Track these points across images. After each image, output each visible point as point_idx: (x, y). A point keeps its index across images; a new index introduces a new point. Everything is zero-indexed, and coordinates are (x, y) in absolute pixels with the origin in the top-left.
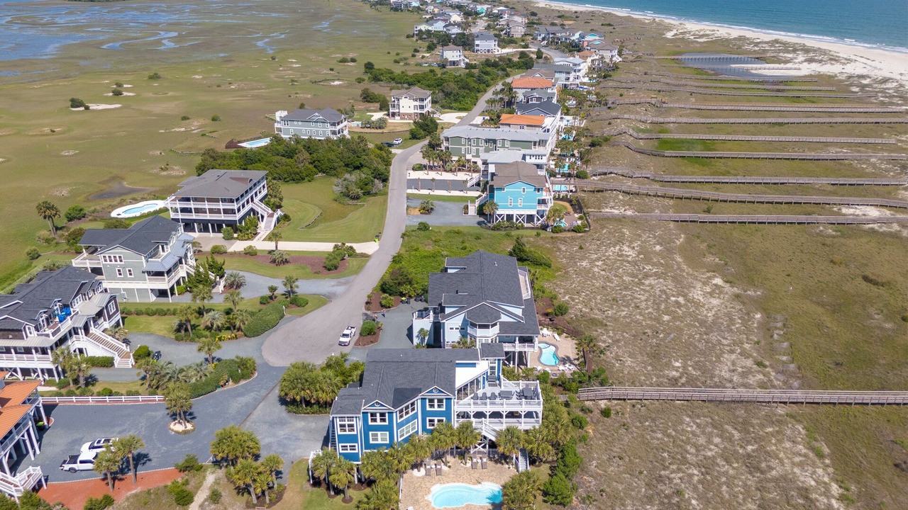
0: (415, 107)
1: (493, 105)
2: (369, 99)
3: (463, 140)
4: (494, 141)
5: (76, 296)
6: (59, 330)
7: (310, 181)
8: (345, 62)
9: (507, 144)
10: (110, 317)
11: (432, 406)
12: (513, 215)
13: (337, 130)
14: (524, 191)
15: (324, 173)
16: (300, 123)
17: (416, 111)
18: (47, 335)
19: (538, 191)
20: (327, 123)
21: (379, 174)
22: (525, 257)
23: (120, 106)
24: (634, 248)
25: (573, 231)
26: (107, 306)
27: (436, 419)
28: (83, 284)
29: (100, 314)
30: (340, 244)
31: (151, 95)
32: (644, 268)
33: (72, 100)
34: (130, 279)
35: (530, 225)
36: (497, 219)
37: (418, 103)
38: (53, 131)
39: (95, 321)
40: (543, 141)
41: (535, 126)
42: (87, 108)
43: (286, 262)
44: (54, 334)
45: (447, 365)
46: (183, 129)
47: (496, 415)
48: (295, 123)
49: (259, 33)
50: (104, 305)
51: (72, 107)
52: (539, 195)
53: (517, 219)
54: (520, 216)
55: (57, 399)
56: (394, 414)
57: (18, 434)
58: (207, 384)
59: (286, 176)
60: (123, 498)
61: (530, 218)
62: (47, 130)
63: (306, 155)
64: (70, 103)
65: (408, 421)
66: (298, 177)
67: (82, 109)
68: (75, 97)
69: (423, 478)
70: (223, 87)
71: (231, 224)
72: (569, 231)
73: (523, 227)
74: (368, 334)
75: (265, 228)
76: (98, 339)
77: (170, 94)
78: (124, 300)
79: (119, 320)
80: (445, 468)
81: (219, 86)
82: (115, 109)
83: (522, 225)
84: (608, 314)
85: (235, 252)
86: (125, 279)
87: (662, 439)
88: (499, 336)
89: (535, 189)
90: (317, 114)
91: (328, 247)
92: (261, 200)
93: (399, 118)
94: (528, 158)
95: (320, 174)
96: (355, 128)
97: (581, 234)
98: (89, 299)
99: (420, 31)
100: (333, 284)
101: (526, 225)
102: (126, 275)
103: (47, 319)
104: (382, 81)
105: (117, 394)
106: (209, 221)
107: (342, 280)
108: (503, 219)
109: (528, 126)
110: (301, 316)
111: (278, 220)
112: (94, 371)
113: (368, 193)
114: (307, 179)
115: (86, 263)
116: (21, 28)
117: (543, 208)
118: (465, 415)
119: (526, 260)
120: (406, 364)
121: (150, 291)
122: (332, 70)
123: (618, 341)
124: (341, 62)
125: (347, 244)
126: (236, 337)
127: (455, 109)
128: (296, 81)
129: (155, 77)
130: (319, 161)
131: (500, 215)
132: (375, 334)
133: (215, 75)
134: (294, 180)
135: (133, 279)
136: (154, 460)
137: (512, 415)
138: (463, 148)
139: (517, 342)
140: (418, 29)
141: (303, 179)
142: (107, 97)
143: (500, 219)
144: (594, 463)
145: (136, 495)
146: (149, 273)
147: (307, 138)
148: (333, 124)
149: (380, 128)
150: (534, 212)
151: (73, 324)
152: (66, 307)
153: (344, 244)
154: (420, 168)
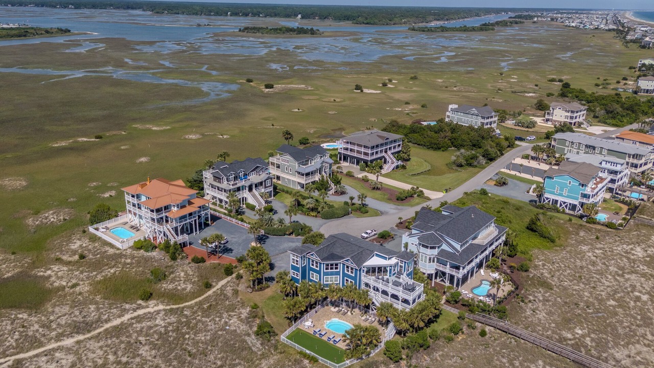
0: (566, 117)
1: (643, 125)
2: (540, 108)
3: (568, 143)
4: (594, 148)
5: (252, 171)
6: (236, 184)
7: (443, 151)
8: (553, 81)
9: (605, 152)
10: (266, 187)
11: (348, 271)
12: (558, 201)
13: (485, 122)
14: (570, 184)
15: (456, 147)
16: (462, 114)
17: (566, 120)
18: (230, 185)
19: (582, 186)
20: (479, 116)
21: (487, 154)
22: (535, 229)
23: (380, 92)
24: (646, 251)
25: (606, 226)
26: (265, 181)
27: (350, 280)
28: (258, 167)
29: (261, 184)
30: (415, 187)
31: (403, 88)
32: (638, 267)
33: (357, 86)
34: (290, 174)
35: (571, 212)
36: (544, 201)
37: (569, 114)
38: (335, 100)
39: (256, 186)
40: (640, 155)
41: (647, 144)
42: (362, 91)
43: (378, 189)
44: (233, 185)
45: (369, 252)
46: (400, 109)
47: (385, 293)
48: (459, 113)
49: (510, 57)
50: (263, 180)
51: (356, 89)
52: (582, 190)
53: (561, 205)
54: (564, 203)
55: (223, 216)
56: (322, 265)
57: (189, 219)
58: (280, 230)
59: (428, 144)
60: (209, 262)
61: (573, 207)
62: (332, 99)
63: (449, 134)
64: (355, 87)
65: (332, 274)
66: (436, 146)
67: (360, 91)
68: (359, 84)
69: (333, 312)
70: (449, 89)
71: (366, 162)
72: (602, 225)
73: (564, 212)
74: (381, 238)
75: (387, 168)
76: (254, 196)
77: (414, 89)
78: (286, 185)
79: (271, 191)
80: (349, 313)
81: (446, 87)
82: (376, 93)
83: (564, 210)
84: (564, 283)
85: (358, 178)
86: (288, 173)
87: (504, 364)
88: (437, 258)
89: (580, 184)
90: (474, 109)
91: (407, 187)
92: (392, 154)
93: (551, 123)
94: (604, 163)
95: (453, 148)
96: (510, 124)
97: (610, 230)
98: (259, 175)
99: (644, 65)
100: (392, 207)
101: (567, 211)
102: (288, 171)
103: (235, 177)
104: (567, 97)
105: (245, 222)
106: (355, 157)
107: (399, 207)
108: (549, 201)
109: (640, 142)
110: (358, 218)
111: (397, 167)
112: (246, 210)
113: (470, 165)
114: (442, 149)
115: (274, 160)
116: (372, 45)
117: (584, 200)
118: (367, 285)
119: (535, 231)
120: (348, 244)
121: (297, 183)
122: (536, 86)
123: (548, 301)
124: (550, 81)
125: (420, 188)
126: (316, 216)
127: (608, 124)
128: (501, 90)
129: (414, 78)
130: (455, 139)
131: (547, 199)
132: (386, 239)
133: (452, 81)
134: (432, 148)
135: (291, 174)
136: (233, 253)
137: (395, 297)
138: (566, 148)
139: (448, 266)
140: (642, 62)
141: (439, 149)
142: (378, 86)
143: (547, 201)
144: (441, 353)
145: (214, 263)
146: (299, 173)
147: (467, 125)
148: (483, 118)
149: (527, 127)
150: (576, 202)
151: (245, 183)
152: (245, 175)
153: (418, 188)
154: (526, 157)
